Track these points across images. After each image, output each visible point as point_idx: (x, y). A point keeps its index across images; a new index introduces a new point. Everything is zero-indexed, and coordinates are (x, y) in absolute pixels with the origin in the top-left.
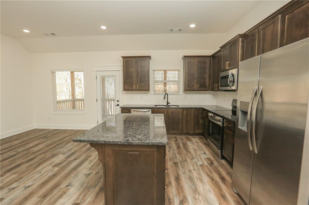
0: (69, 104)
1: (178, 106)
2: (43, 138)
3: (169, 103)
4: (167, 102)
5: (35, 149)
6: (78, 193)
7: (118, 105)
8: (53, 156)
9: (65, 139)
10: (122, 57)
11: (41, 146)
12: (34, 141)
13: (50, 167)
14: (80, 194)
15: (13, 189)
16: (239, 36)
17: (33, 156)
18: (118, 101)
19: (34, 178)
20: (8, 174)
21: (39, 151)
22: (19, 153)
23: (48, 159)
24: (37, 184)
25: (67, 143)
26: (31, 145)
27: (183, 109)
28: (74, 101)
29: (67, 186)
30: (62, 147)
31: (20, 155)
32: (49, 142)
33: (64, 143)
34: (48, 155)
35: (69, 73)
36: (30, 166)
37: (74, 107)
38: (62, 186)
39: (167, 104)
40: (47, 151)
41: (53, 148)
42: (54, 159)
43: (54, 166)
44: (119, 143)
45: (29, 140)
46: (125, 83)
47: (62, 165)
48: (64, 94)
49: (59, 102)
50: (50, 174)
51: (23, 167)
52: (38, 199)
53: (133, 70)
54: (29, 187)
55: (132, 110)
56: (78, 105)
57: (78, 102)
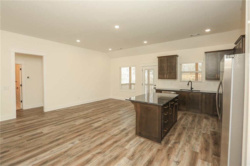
0: (128, 86)
1: (200, 91)
2: (114, 103)
3: (193, 89)
4: (191, 87)
5: (111, 107)
6: (127, 126)
7: (155, 88)
8: (118, 111)
9: (124, 105)
10: (158, 57)
11: (113, 106)
12: (111, 104)
13: (117, 115)
14: (128, 126)
15: (105, 118)
16: (241, 37)
17: (110, 110)
18: (155, 85)
19: (111, 117)
20: (102, 114)
21: (112, 108)
22: (105, 107)
23: (116, 112)
24: (112, 119)
25: (125, 107)
26: (109, 105)
27: (202, 93)
28: (130, 84)
29: (123, 123)
30: (122, 108)
31: (105, 108)
32: (117, 105)
33: (124, 107)
34: (116, 110)
35: (128, 68)
36: (110, 113)
37: (130, 88)
38: (121, 122)
39: (191, 89)
40: (116, 109)
41: (118, 108)
42: (118, 112)
43: (118, 115)
44: (142, 102)
45: (108, 103)
46: (159, 74)
47: (121, 115)
48: (125, 80)
49: (122, 85)
50: (117, 117)
51: (107, 112)
52: (112, 124)
53: (165, 65)
54: (109, 119)
55: (162, 91)
56: (133, 87)
57: (133, 85)
